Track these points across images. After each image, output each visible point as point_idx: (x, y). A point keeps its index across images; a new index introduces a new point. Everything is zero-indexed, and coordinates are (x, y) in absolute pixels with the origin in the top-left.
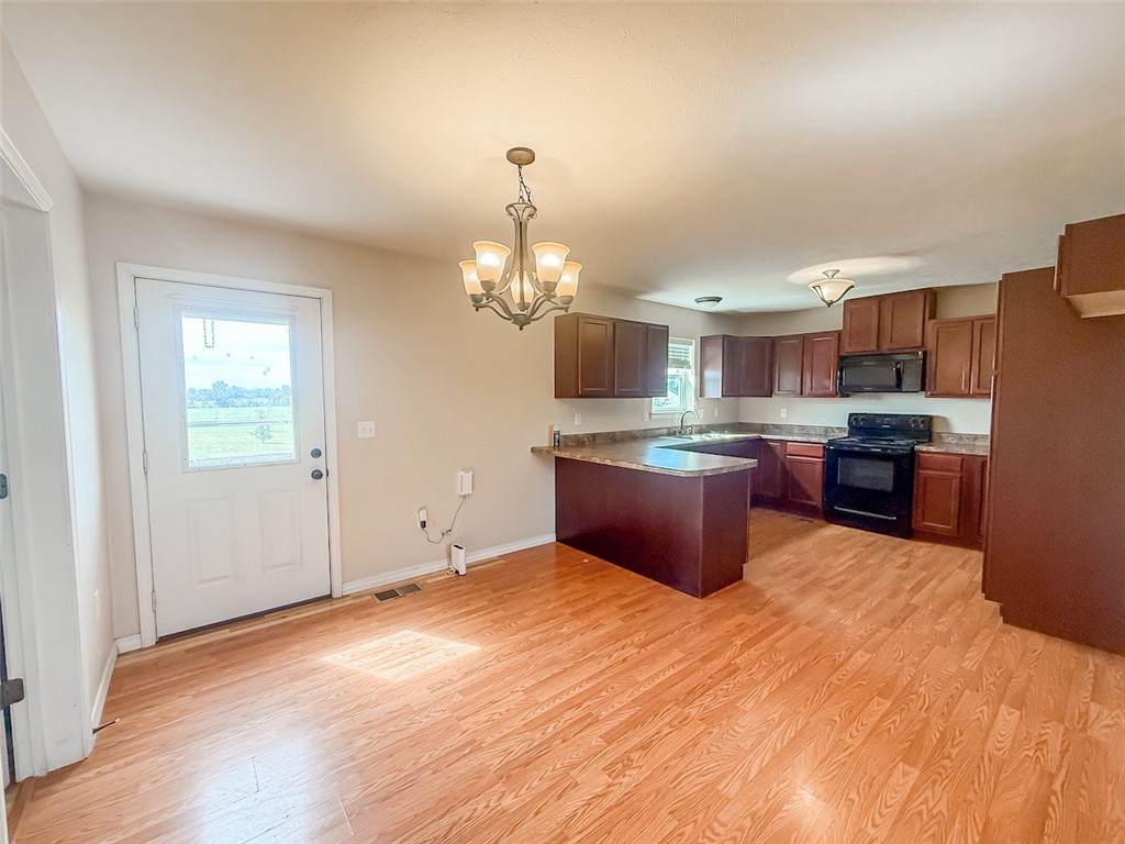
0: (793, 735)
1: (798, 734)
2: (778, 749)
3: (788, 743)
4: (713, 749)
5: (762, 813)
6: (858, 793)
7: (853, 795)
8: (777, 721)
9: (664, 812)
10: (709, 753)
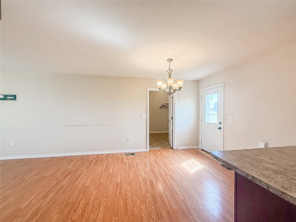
0: (128, 207)
1: (127, 209)
2: (128, 201)
3: (127, 204)
4: (137, 191)
5: (122, 188)
6: (109, 204)
7: (109, 203)
8: (134, 209)
9: (133, 179)
10: (137, 190)
